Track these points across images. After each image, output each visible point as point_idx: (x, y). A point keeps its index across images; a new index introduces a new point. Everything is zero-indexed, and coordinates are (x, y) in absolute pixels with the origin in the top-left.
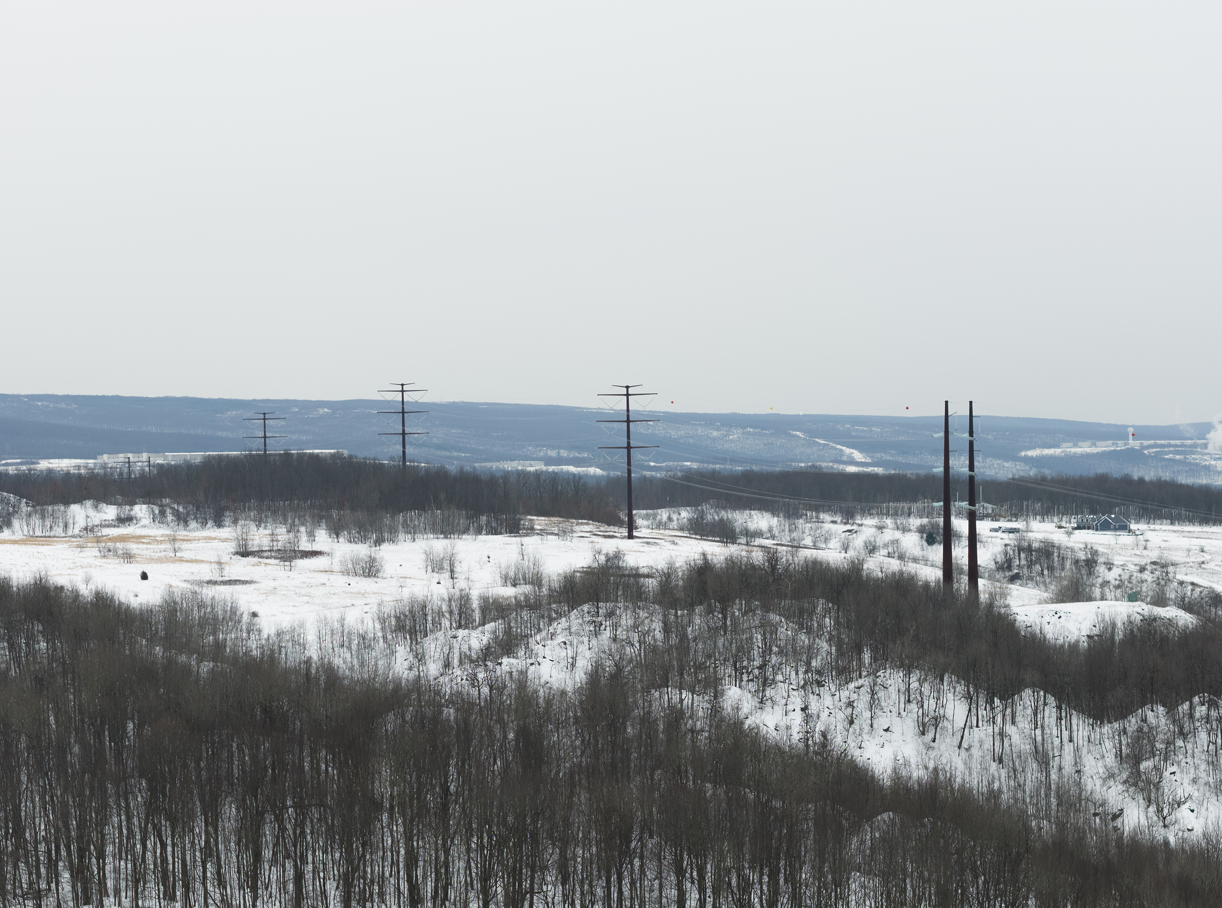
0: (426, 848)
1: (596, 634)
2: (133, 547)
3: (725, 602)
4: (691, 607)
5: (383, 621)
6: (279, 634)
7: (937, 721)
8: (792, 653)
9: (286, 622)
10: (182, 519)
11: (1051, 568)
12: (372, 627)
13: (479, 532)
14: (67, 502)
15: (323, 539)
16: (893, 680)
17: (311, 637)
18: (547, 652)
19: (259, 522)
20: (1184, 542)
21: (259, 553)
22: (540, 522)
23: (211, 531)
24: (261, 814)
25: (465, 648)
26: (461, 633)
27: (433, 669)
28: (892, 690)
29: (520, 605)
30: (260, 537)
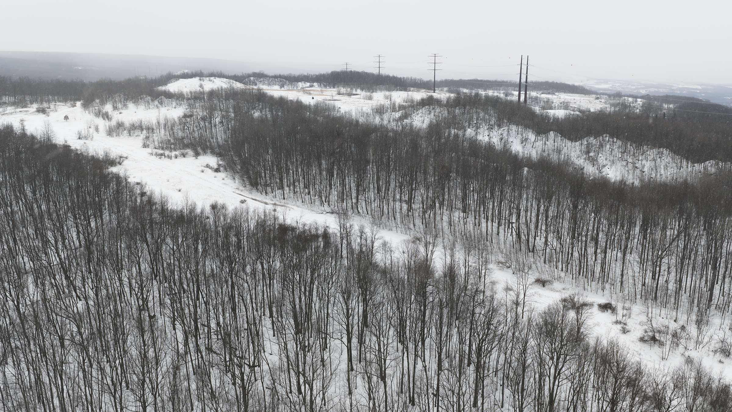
0: (383, 175)
1: (430, 114)
2: (312, 92)
3: (465, 106)
4: (455, 107)
5: (373, 110)
6: (345, 113)
7: (526, 140)
8: (484, 120)
9: (347, 110)
10: (325, 86)
11: (537, 103)
12: (369, 111)
13: (397, 90)
14: (298, 82)
15: (359, 91)
16: (514, 128)
17: (354, 114)
18: (416, 118)
19: (344, 87)
20: (570, 98)
21: (343, 94)
22: (412, 89)
23: (332, 89)
24: (333, 163)
25: (394, 117)
26: (393, 113)
27: (385, 122)
28: (514, 130)
29: (409, 106)
30: (343, 90)
